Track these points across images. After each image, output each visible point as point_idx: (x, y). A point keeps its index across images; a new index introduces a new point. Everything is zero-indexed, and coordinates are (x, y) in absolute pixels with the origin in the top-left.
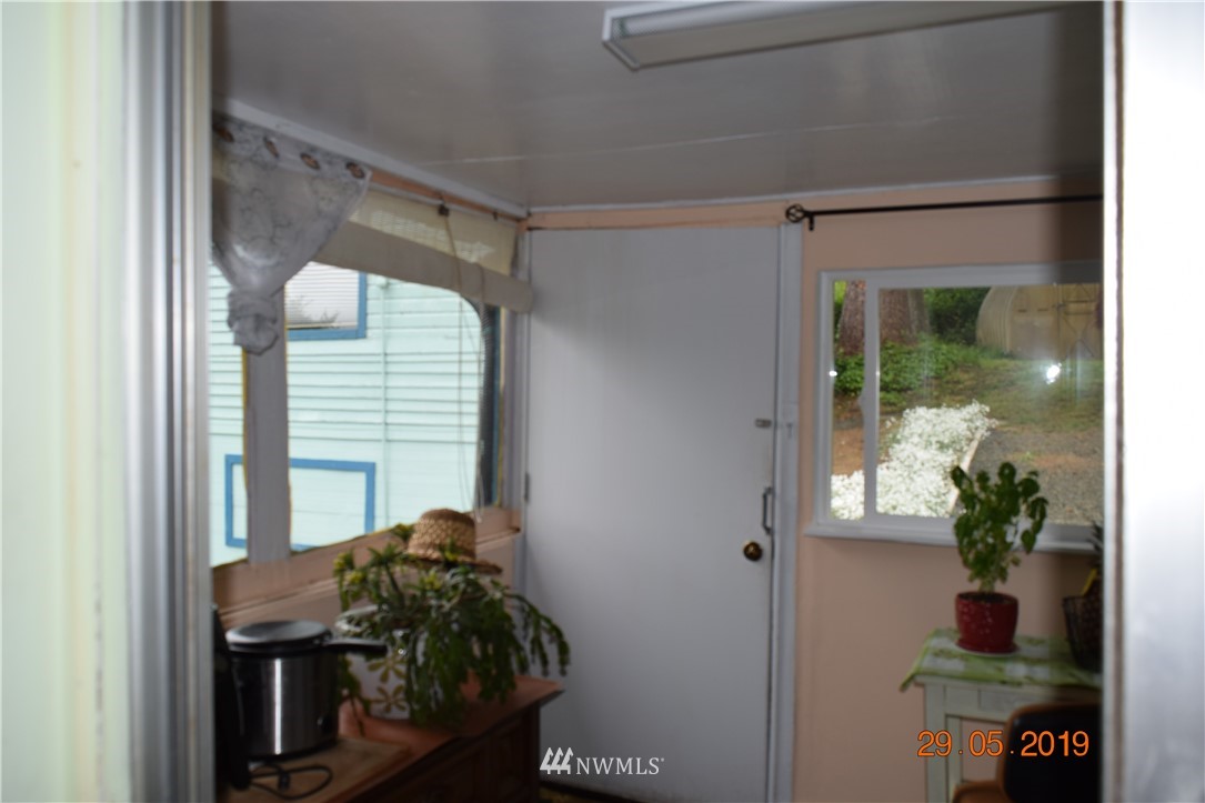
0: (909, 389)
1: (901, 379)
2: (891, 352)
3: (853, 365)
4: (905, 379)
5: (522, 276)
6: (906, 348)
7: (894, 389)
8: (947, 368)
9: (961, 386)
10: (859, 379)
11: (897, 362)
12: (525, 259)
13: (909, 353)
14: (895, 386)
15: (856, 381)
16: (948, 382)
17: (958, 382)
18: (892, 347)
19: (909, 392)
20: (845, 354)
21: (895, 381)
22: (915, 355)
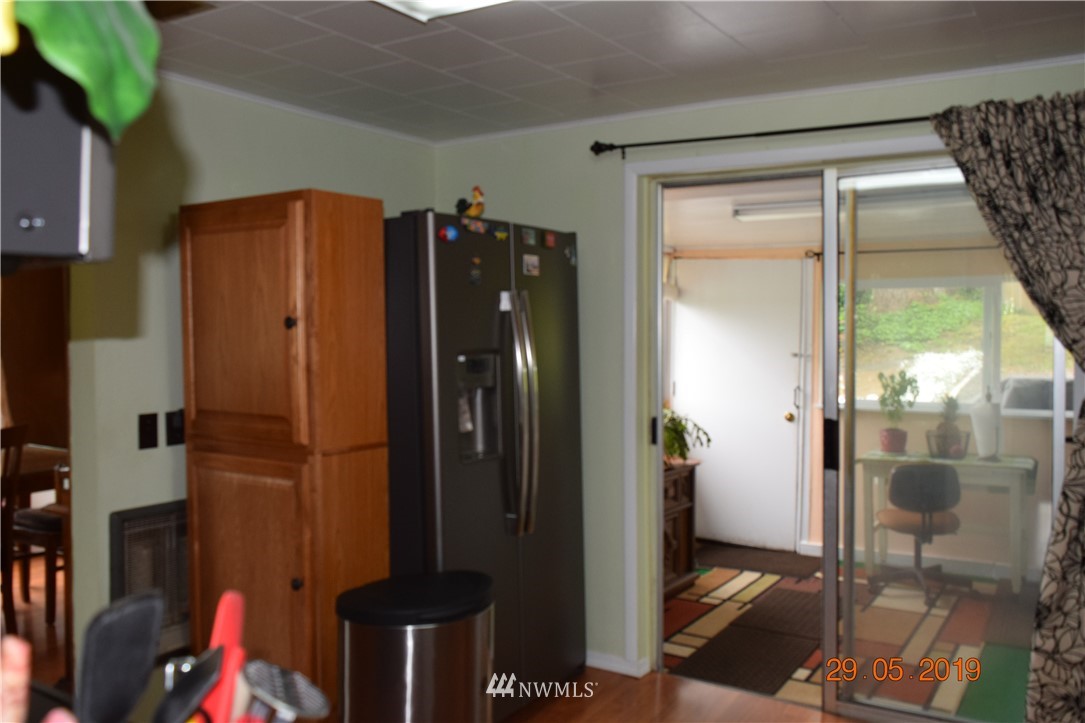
0: (928, 339)
1: (922, 332)
2: (916, 310)
3: (884, 320)
4: (926, 331)
5: (673, 282)
6: (929, 307)
7: (917, 340)
8: (961, 323)
9: (971, 337)
10: (888, 332)
11: (920, 318)
12: (673, 274)
13: (931, 310)
14: (917, 337)
15: (886, 334)
16: (961, 334)
17: (970, 334)
18: (916, 307)
19: (929, 342)
20: (878, 311)
21: (918, 333)
22: (935, 312)
